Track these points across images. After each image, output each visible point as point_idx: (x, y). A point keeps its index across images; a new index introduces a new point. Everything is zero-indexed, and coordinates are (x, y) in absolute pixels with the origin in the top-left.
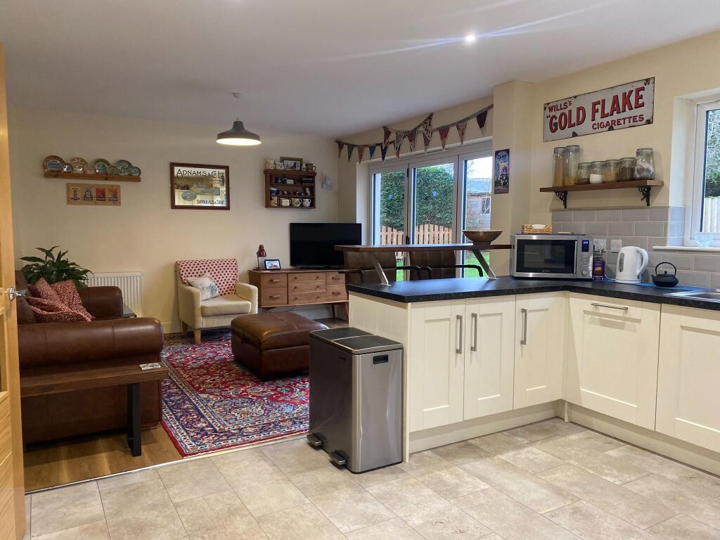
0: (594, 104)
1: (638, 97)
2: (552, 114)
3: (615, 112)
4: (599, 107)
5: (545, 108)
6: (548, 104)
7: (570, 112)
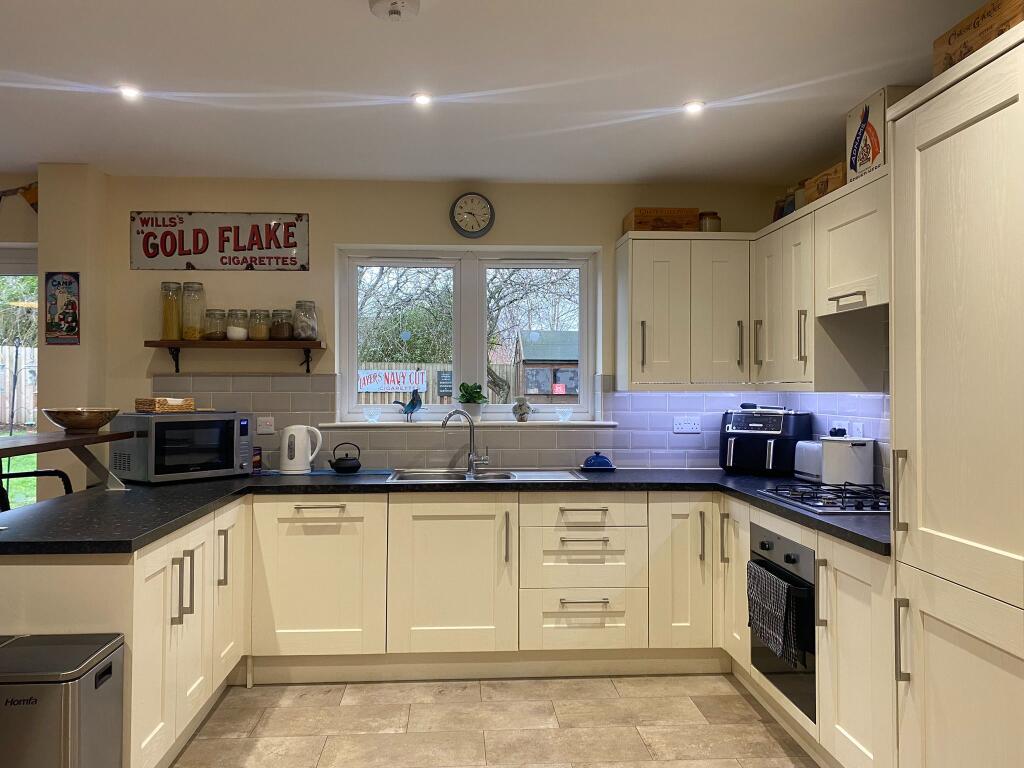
0: (223, 230)
1: (288, 235)
2: (148, 229)
3: (255, 247)
4: (230, 235)
5: (133, 219)
6: (139, 213)
7: (181, 233)
